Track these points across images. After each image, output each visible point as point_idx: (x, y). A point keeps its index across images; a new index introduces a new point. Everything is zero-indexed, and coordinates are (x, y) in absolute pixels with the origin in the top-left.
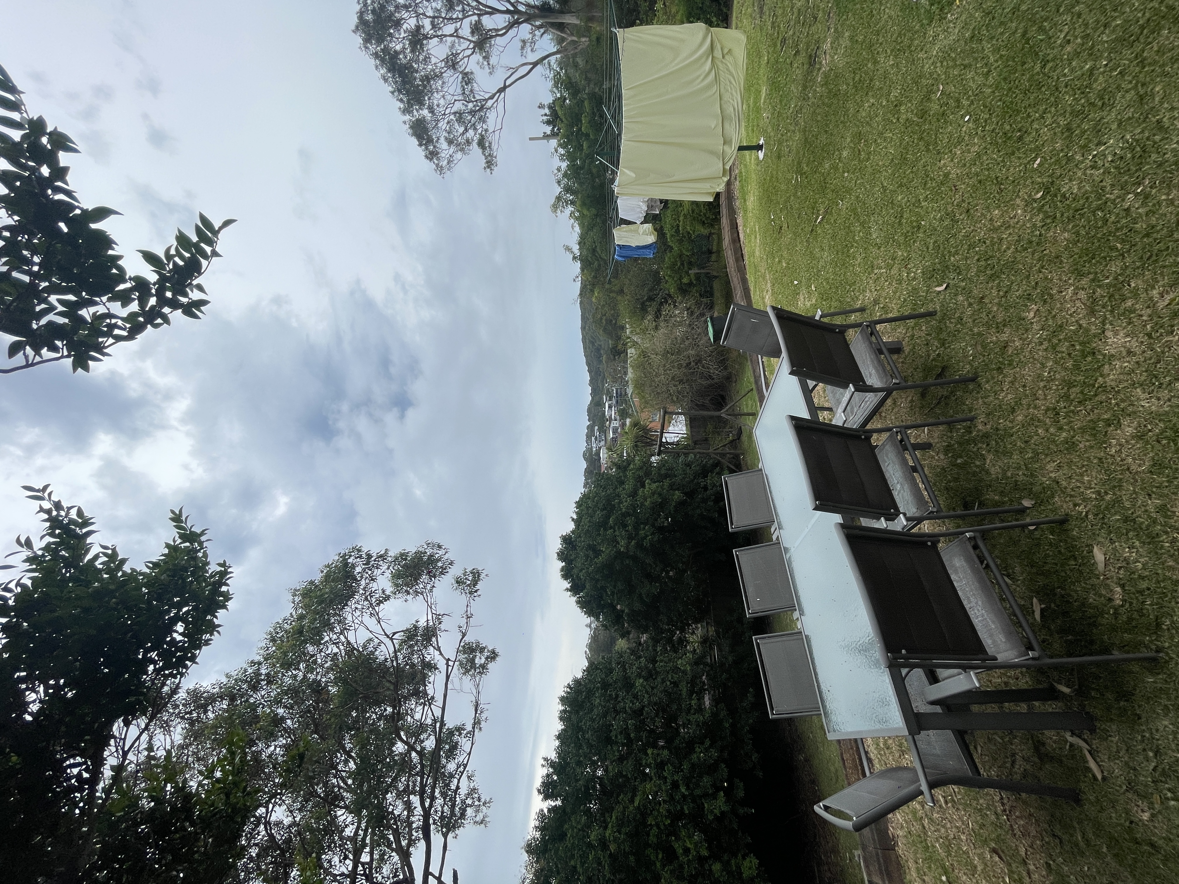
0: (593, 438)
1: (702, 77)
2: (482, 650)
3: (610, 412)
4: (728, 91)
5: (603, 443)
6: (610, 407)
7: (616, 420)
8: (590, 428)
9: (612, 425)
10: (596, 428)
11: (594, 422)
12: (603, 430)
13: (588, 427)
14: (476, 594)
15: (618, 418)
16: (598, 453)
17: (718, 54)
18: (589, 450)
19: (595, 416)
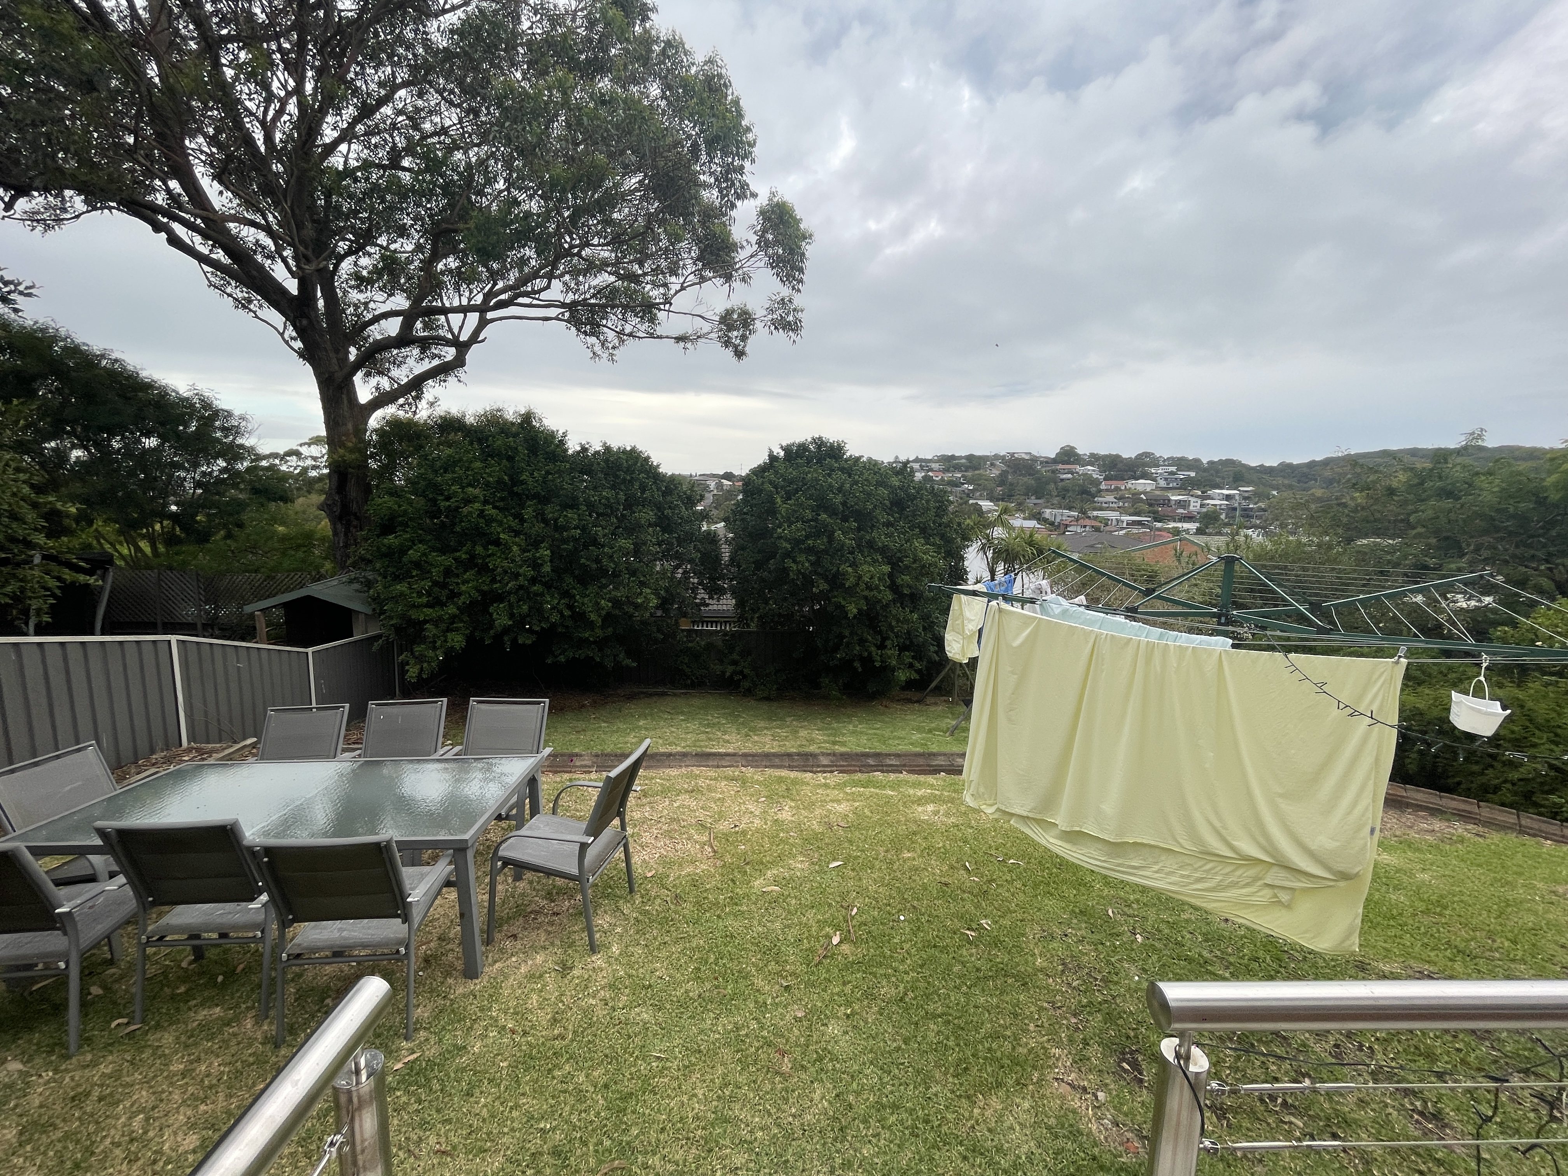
0: (1174, 469)
1: (1218, 824)
2: (744, 338)
3: (1217, 498)
4: (1181, 867)
5: (1162, 483)
6: (1228, 497)
7: (1202, 506)
8: (1195, 464)
9: (1192, 499)
10: (1193, 474)
11: (1205, 470)
12: (1185, 486)
13: (1197, 461)
14: (773, 328)
15: (1204, 510)
16: (1145, 476)
17: (1275, 877)
18: (1156, 462)
19: (1217, 471)
